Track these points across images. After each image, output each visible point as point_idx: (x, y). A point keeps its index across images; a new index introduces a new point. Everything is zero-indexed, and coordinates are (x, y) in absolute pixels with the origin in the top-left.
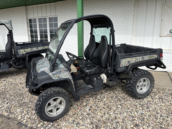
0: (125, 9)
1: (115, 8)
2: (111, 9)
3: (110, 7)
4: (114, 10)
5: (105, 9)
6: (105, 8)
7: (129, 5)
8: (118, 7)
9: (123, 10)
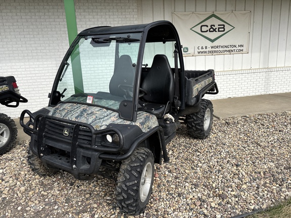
0: (124, 16)
1: (108, 13)
2: (102, 14)
3: (99, 10)
4: (107, 17)
5: (91, 14)
6: (90, 10)
7: (129, 10)
8: (113, 12)
9: (121, 17)
